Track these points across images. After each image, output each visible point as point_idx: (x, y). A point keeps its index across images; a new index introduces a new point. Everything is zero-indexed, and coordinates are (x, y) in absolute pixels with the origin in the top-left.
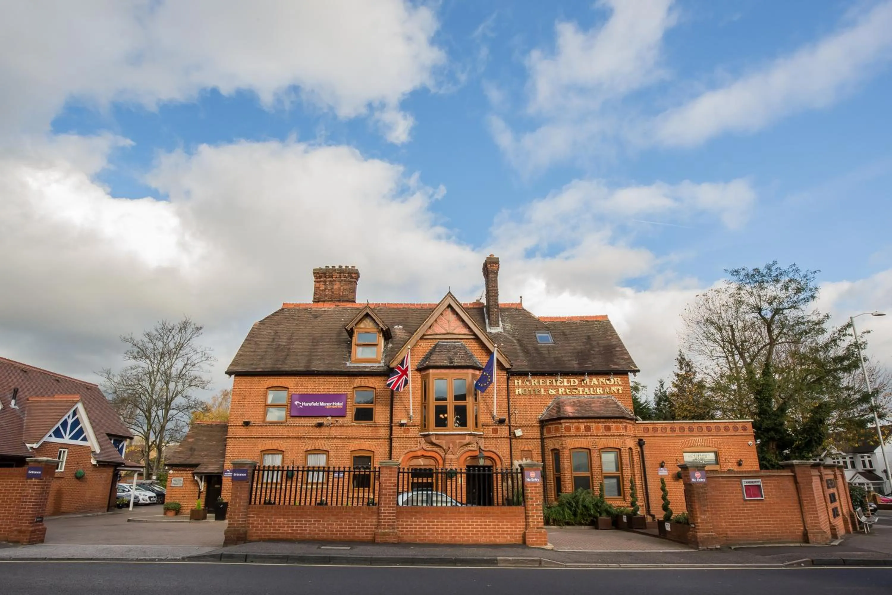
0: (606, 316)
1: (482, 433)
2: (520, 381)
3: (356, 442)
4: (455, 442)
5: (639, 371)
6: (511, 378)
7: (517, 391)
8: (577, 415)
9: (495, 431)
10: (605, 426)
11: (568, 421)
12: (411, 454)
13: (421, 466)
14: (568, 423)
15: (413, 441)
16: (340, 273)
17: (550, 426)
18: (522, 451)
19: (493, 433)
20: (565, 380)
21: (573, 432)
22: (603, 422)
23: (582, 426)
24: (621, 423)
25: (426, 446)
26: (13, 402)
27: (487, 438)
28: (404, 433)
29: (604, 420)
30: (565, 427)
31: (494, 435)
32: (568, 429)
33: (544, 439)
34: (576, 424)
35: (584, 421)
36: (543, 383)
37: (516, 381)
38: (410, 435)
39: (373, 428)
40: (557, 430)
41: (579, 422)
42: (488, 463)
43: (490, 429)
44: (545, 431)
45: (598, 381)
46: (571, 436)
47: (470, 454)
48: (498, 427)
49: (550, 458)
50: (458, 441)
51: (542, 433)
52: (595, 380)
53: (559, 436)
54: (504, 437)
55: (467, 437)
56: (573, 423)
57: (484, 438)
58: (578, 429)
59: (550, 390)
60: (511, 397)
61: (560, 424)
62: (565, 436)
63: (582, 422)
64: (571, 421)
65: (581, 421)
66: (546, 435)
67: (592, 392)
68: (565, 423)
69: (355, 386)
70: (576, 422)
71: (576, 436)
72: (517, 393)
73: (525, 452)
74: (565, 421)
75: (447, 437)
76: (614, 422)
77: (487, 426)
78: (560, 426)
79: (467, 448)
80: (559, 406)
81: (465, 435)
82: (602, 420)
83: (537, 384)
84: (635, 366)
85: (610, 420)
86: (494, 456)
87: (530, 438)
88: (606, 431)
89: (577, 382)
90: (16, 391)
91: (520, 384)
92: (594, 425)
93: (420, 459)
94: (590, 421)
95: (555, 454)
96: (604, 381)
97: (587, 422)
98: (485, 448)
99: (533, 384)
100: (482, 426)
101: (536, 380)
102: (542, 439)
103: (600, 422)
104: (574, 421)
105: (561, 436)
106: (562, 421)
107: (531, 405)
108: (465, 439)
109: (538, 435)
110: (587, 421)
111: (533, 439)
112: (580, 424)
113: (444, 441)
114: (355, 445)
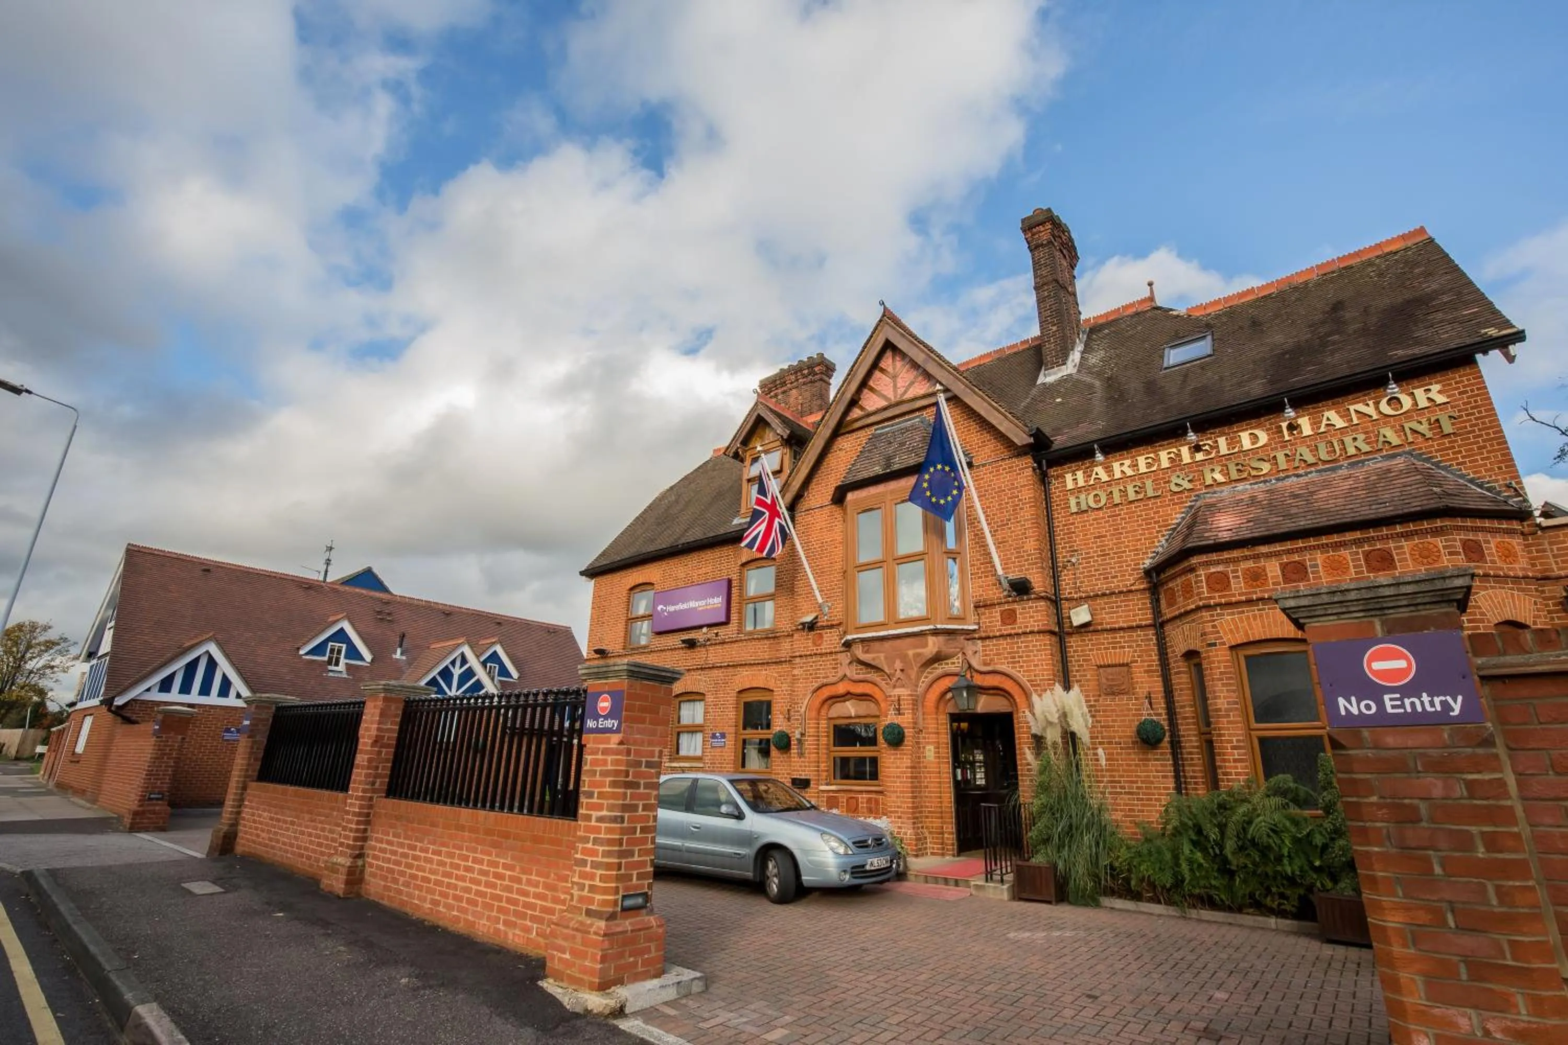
0: (1422, 230)
1: (976, 627)
2: (1080, 475)
3: (745, 672)
4: (906, 656)
5: (1519, 336)
6: (1052, 472)
7: (1073, 502)
8: (1246, 534)
9: (1009, 617)
10: (1367, 555)
11: (1214, 557)
12: (826, 693)
13: (850, 717)
14: (1218, 563)
15: (828, 661)
16: (796, 373)
17: (1171, 585)
18: (1100, 667)
19: (1004, 623)
20: (1222, 441)
21: (1238, 588)
22: (1358, 542)
23: (1273, 569)
24: (1437, 532)
25: (853, 672)
26: (399, 651)
27: (988, 638)
28: (815, 644)
29: (1358, 535)
30: (1209, 577)
31: (1007, 630)
32: (1220, 582)
33: (1162, 625)
34: (1250, 564)
35: (1278, 547)
36: (1149, 465)
37: (1069, 477)
38: (825, 647)
39: (772, 641)
40: (1188, 590)
41: (1256, 557)
42: (995, 705)
43: (996, 613)
44: (1163, 602)
45: (1346, 415)
46: (1229, 605)
47: (947, 683)
48: (1016, 606)
49: (1182, 680)
50: (911, 653)
51: (1156, 610)
52: (1332, 416)
53: (1192, 611)
54: (1032, 632)
55: (931, 640)
56: (1235, 561)
57: (981, 638)
58: (1256, 577)
59: (1175, 480)
60: (1059, 520)
61: (1192, 570)
62: (1207, 607)
63: (1268, 556)
64: (1226, 555)
65: (1264, 549)
66: (1168, 613)
67: (1324, 456)
68: (1208, 564)
69: (744, 560)
70: (1246, 558)
71: (1249, 602)
72: (1074, 509)
73: (1109, 670)
74: (1204, 558)
75: (887, 645)
76: (1407, 536)
77: (985, 606)
78: (1191, 576)
79: (940, 669)
80: (1195, 520)
81: (921, 634)
82: (1349, 536)
83: (1129, 472)
84: (1507, 324)
85: (1385, 531)
86: (1008, 685)
87: (1121, 629)
88: (1371, 569)
89: (1263, 438)
90: (403, 636)
91: (1081, 483)
92: (1319, 557)
93: (848, 703)
94: (1300, 544)
95: (1195, 665)
96: (1370, 410)
97: (1289, 552)
98: (985, 664)
99: (1118, 475)
100: (976, 607)
101: (1127, 462)
102: (1159, 626)
103: (1343, 544)
104: (1236, 554)
105: (1198, 608)
106: (1194, 560)
107: (1117, 533)
108: (925, 645)
109: (1145, 617)
110: (1289, 545)
111: (1131, 628)
112: (1262, 562)
113: (882, 656)
114: (745, 678)
